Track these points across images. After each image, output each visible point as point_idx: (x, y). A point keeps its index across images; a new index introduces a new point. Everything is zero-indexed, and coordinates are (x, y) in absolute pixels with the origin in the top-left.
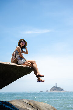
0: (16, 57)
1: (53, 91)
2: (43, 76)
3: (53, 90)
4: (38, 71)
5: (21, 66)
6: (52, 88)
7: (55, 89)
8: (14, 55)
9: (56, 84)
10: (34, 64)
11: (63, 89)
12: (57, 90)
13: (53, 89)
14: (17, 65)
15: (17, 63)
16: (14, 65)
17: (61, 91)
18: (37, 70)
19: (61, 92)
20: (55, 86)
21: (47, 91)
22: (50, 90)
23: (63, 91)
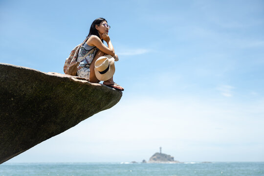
1: (156, 162)
3: (154, 159)
6: (154, 155)
7: (159, 158)
8: (75, 55)
9: (161, 148)
11: (173, 158)
13: (155, 157)
17: (170, 161)
19: (171, 163)
20: (159, 152)
21: (144, 161)
22: (150, 160)
23: (173, 161)
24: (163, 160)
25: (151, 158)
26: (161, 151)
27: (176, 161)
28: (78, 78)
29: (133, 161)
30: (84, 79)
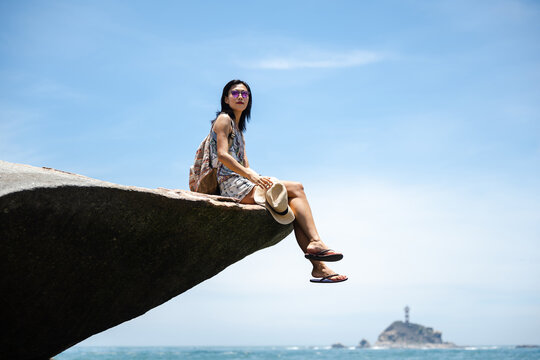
0: (210, 165)
1: (395, 345)
2: (338, 257)
3: (390, 338)
4: (312, 232)
5: (233, 204)
6: (390, 329)
7: (402, 335)
8: (206, 156)
9: (407, 310)
10: (295, 196)
11: (439, 336)
12: (412, 338)
13: (392, 333)
14: (213, 199)
15: (217, 192)
16: (198, 201)
17: (432, 342)
18: (310, 225)
19: (433, 347)
20: (404, 320)
21: (363, 343)
22: (380, 340)
23: (441, 342)
24: (412, 340)
25: (383, 335)
26: (407, 316)
27: (447, 343)
28: (219, 200)
29: (336, 342)
30: (231, 201)
